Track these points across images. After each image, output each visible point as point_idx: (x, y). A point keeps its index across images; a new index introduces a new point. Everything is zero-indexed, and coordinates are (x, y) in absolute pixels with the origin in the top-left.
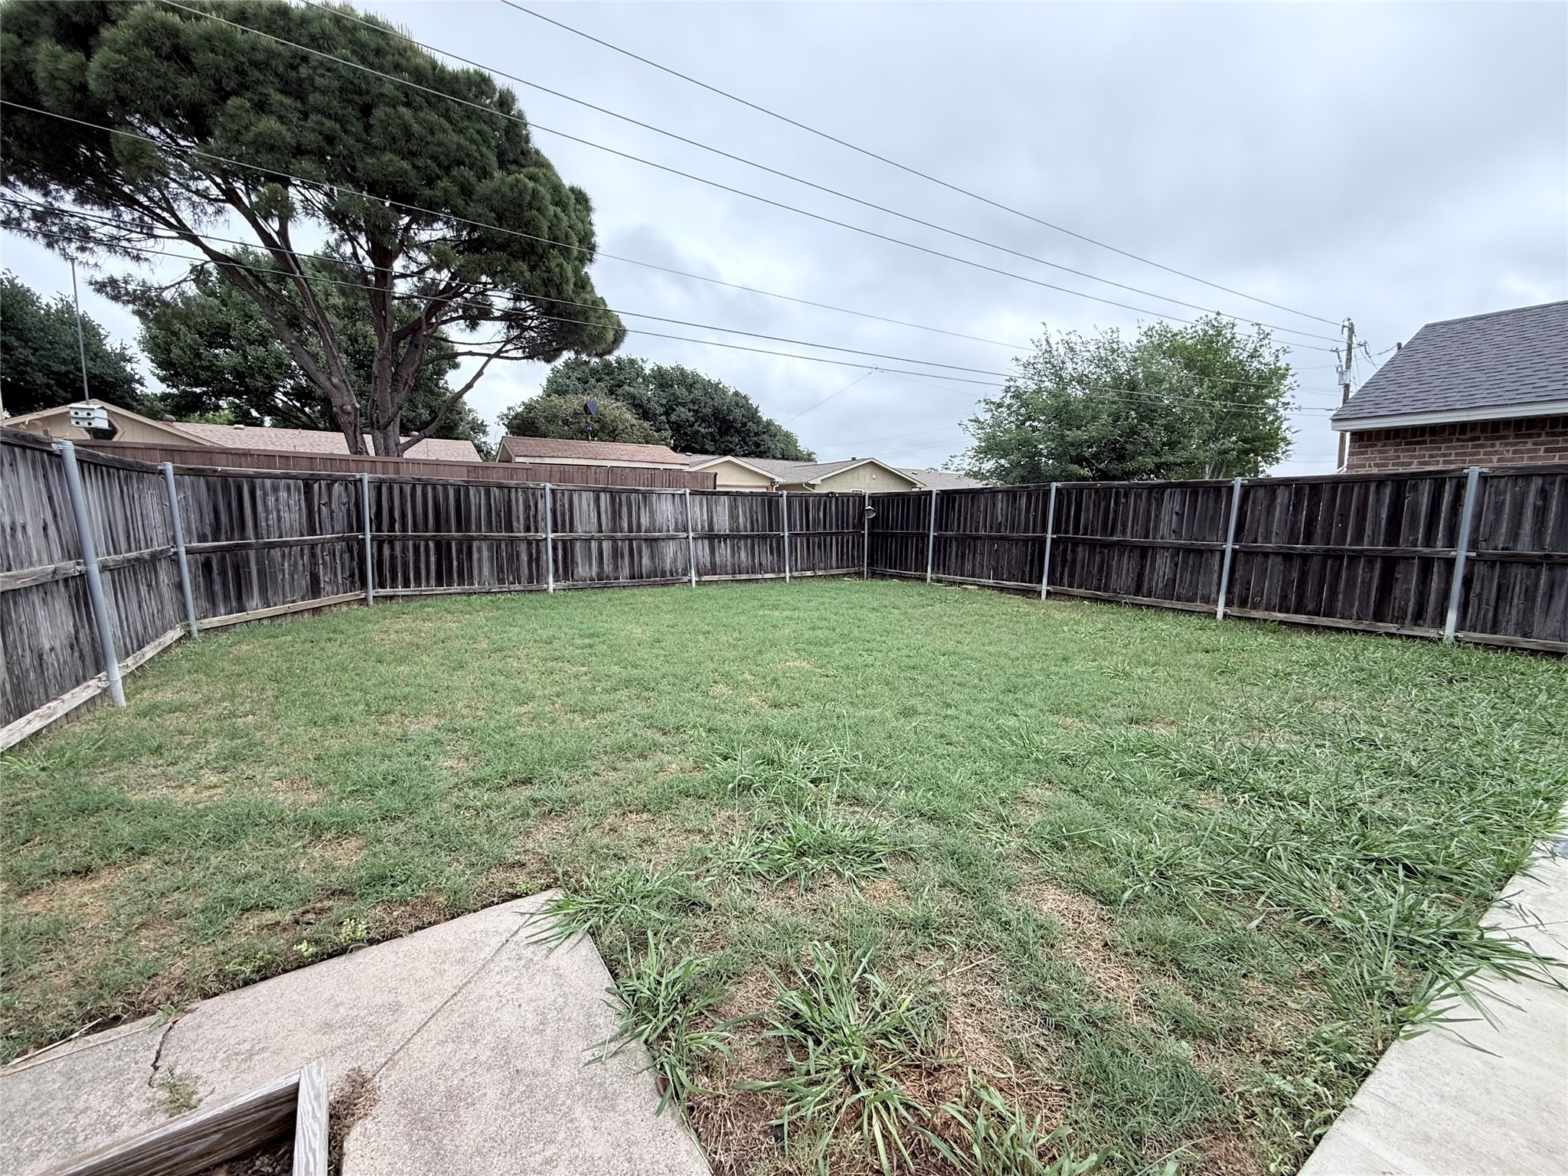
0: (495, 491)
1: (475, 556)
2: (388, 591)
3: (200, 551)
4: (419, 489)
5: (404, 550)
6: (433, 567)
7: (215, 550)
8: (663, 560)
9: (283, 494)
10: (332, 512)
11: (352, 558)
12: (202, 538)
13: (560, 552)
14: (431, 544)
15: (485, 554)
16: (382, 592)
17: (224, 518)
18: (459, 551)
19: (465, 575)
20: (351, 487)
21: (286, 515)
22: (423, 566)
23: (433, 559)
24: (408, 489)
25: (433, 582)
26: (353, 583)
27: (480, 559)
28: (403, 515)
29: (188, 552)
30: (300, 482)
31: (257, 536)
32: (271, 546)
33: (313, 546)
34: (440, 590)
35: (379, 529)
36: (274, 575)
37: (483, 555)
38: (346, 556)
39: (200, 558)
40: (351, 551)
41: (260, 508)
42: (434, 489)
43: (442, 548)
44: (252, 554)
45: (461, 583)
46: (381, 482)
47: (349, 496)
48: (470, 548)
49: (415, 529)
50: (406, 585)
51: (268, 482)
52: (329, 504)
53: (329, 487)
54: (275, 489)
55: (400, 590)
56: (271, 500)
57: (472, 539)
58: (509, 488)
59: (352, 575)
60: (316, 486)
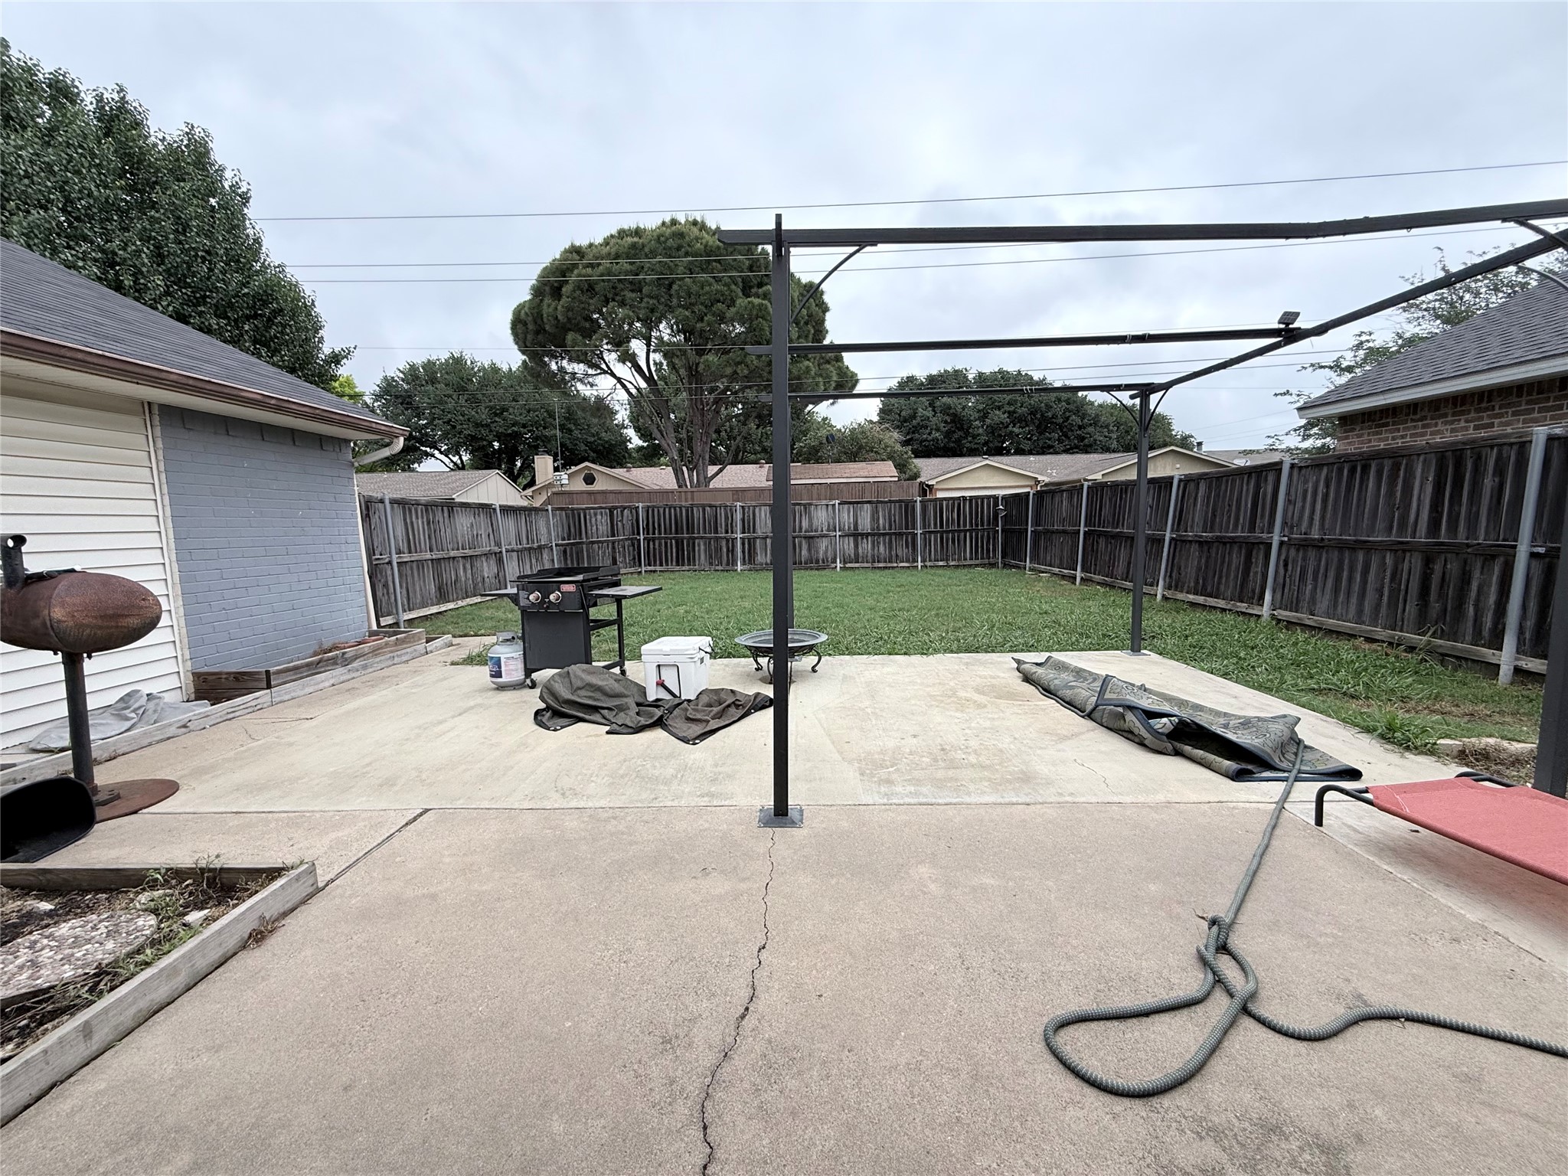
0: (708, 509)
1: (697, 548)
2: (652, 568)
3: (562, 545)
4: (667, 510)
5: (660, 544)
6: (674, 555)
7: (568, 544)
8: (818, 552)
9: (599, 517)
10: (623, 525)
11: (634, 550)
12: (563, 539)
13: (746, 546)
14: (673, 541)
15: (702, 547)
16: (649, 568)
17: (572, 530)
18: (688, 545)
19: (691, 560)
20: (634, 511)
21: (600, 527)
22: (669, 554)
23: (674, 550)
24: (661, 510)
25: (674, 563)
26: (634, 563)
27: (699, 550)
28: (659, 525)
29: (556, 545)
30: (608, 511)
31: (587, 538)
32: (593, 543)
33: (613, 543)
34: (678, 568)
35: (648, 534)
36: (594, 557)
37: (701, 547)
38: (631, 548)
39: (562, 548)
40: (633, 545)
41: (588, 524)
42: (675, 510)
43: (679, 543)
44: (584, 546)
45: (689, 565)
46: (648, 507)
47: (632, 516)
48: (694, 544)
49: (665, 533)
50: (661, 565)
51: (592, 511)
52: (622, 521)
53: (622, 512)
54: (596, 515)
55: (658, 568)
56: (593, 520)
57: (696, 538)
58: (716, 507)
59: (634, 559)
60: (615, 512)
